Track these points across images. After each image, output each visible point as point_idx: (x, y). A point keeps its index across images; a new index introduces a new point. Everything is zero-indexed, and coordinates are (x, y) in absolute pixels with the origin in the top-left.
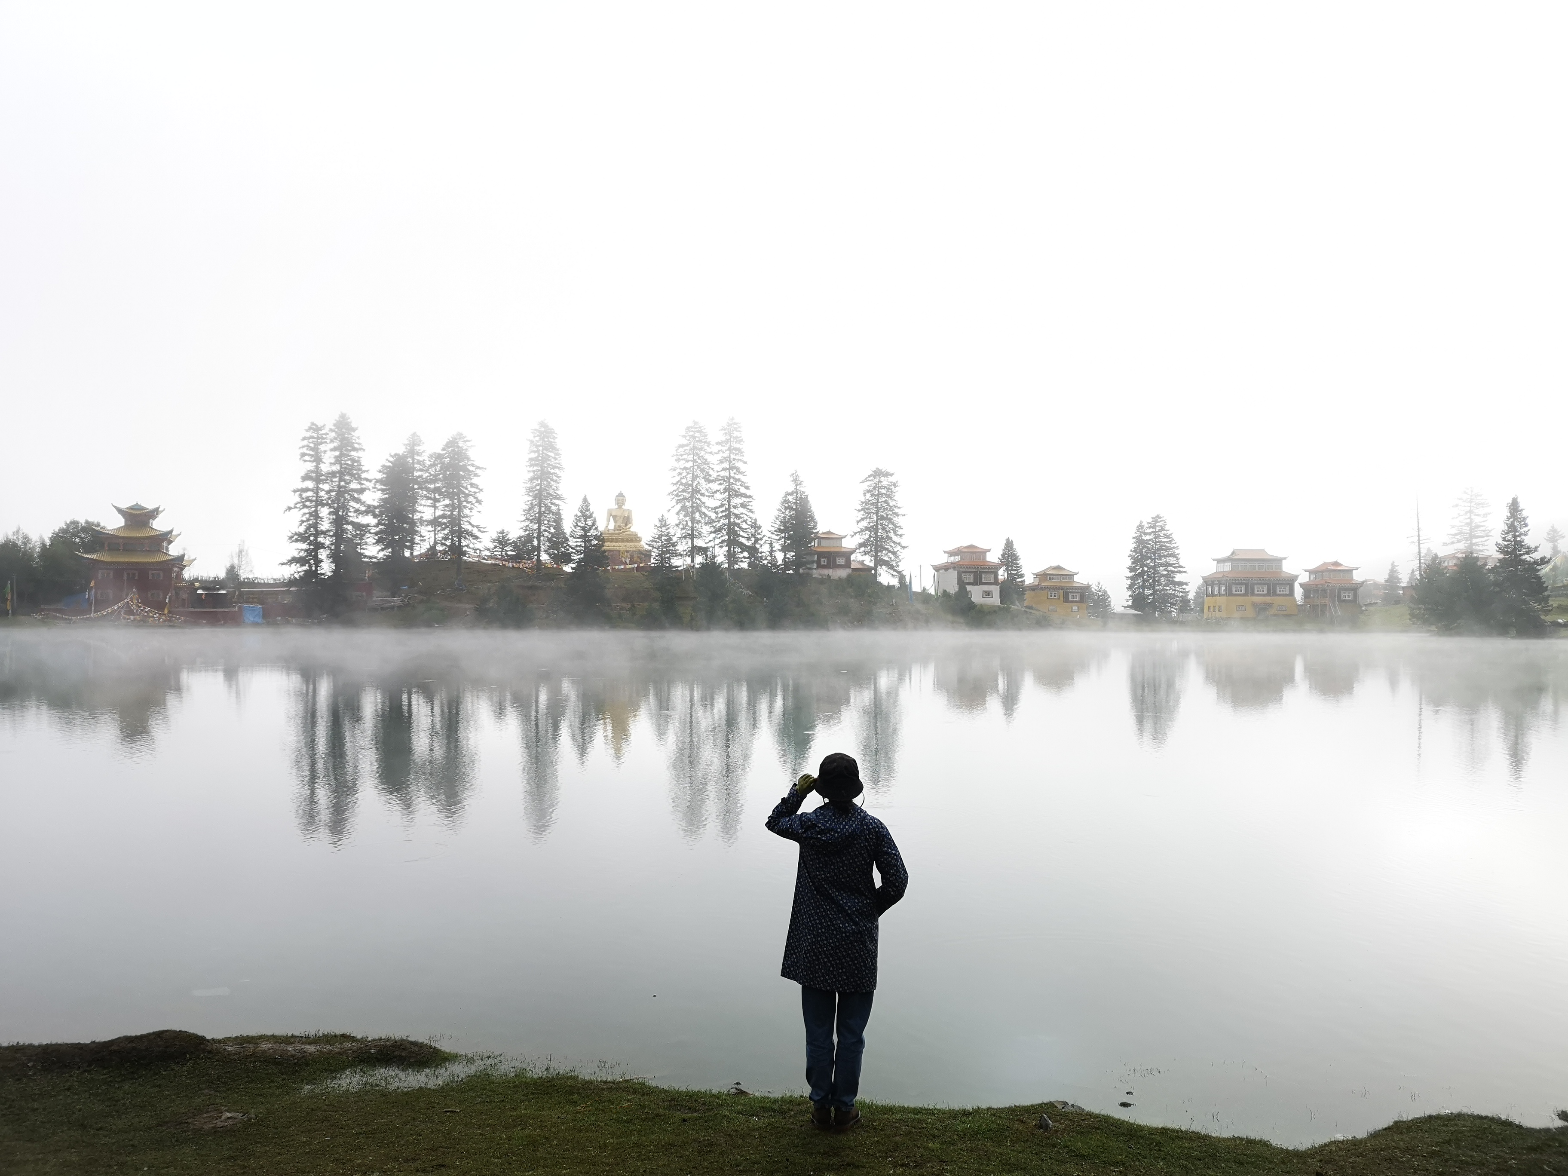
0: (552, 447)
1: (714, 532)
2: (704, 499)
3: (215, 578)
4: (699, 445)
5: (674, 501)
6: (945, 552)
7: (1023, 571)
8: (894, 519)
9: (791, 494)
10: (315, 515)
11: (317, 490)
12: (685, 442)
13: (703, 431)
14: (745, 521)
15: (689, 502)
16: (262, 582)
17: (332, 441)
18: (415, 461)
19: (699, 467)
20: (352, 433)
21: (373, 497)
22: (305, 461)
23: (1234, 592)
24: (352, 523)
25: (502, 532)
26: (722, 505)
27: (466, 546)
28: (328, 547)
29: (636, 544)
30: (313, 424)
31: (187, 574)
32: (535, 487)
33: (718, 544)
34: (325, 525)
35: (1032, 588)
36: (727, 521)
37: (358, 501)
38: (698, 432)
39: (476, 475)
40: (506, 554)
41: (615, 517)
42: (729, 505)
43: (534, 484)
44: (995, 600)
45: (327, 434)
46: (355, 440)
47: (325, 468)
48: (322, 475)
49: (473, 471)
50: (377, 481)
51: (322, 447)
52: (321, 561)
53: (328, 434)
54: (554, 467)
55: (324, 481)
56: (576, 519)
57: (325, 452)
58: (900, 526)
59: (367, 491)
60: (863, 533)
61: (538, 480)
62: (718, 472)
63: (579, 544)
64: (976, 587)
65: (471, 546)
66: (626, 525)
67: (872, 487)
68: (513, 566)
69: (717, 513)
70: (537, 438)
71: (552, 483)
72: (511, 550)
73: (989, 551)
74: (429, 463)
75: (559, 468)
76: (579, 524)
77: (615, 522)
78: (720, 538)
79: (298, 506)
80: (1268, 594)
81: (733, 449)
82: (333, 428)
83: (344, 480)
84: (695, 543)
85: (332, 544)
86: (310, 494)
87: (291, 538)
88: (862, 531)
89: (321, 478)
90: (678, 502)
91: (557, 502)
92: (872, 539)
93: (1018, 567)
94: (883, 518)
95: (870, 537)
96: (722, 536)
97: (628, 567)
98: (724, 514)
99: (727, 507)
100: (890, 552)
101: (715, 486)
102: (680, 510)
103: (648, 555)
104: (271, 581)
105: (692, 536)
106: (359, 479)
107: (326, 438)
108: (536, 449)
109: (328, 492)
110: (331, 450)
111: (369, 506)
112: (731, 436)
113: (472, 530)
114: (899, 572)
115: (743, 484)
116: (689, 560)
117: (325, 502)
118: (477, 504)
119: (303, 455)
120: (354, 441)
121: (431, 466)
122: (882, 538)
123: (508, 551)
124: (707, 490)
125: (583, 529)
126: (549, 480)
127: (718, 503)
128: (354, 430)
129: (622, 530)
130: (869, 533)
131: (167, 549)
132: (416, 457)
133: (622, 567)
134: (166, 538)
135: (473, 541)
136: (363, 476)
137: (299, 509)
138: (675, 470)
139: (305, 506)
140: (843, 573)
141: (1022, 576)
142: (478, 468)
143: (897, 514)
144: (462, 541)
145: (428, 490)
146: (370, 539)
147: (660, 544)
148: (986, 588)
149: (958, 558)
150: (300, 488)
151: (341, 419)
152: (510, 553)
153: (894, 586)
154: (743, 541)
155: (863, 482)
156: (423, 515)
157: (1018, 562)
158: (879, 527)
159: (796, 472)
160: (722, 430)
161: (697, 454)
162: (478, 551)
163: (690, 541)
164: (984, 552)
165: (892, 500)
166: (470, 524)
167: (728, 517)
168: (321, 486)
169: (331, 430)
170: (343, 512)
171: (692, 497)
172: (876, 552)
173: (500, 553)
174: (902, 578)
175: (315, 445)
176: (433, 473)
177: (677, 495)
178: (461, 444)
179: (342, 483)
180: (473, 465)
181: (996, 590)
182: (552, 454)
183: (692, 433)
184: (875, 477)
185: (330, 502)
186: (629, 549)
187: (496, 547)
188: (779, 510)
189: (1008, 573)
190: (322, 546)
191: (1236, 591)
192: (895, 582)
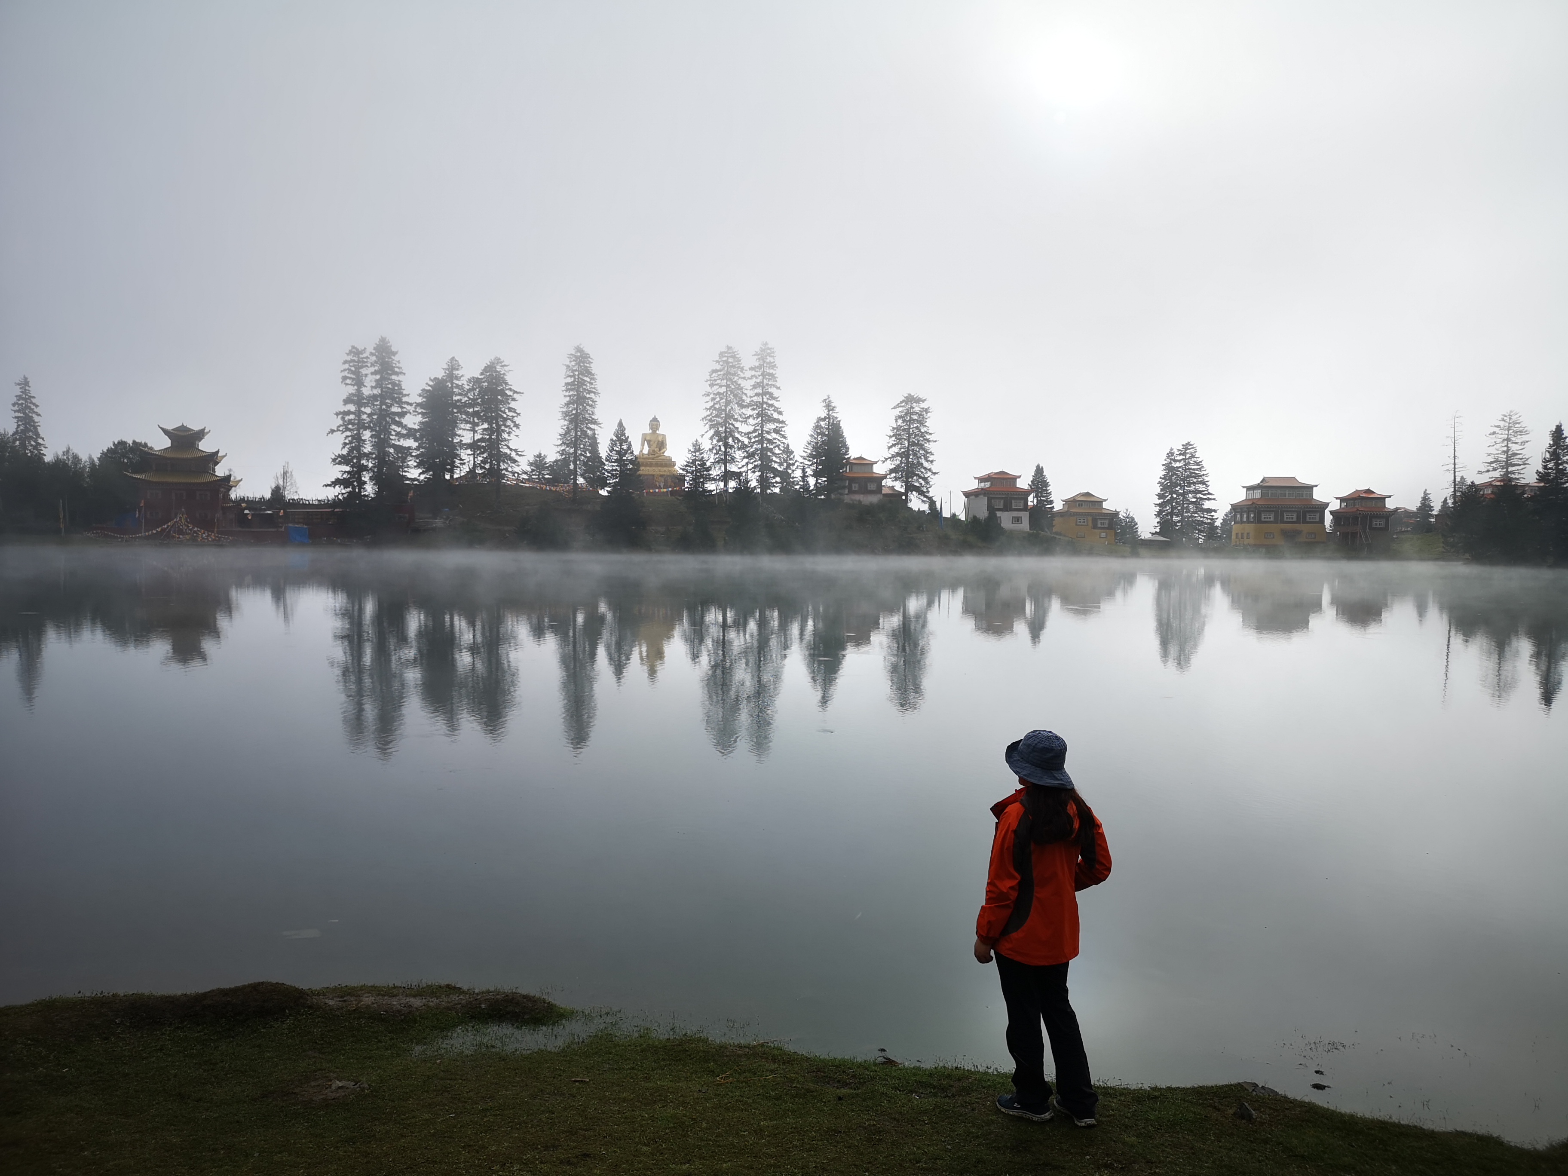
0: (589, 373)
1: (747, 457)
2: (737, 425)
3: (261, 499)
4: (732, 370)
5: (707, 426)
6: (975, 478)
7: (1053, 497)
8: (925, 445)
9: (824, 419)
10: (358, 438)
11: (358, 413)
12: (718, 367)
13: (737, 356)
14: (778, 446)
15: (722, 427)
16: (307, 503)
17: (372, 365)
18: (454, 385)
19: (732, 392)
20: (393, 357)
21: (413, 421)
22: (347, 384)
23: (1263, 520)
24: (394, 446)
25: (539, 456)
26: (755, 431)
27: (504, 469)
28: (371, 469)
29: (670, 469)
30: (353, 347)
31: (234, 494)
32: (572, 411)
33: (751, 470)
34: (368, 448)
35: (1060, 514)
36: (760, 446)
37: (399, 424)
38: (731, 357)
39: (514, 400)
40: (543, 477)
41: (649, 442)
42: (762, 431)
43: (570, 409)
44: (1025, 525)
45: (367, 358)
46: (396, 364)
47: (366, 391)
48: (364, 399)
49: (510, 396)
50: (418, 405)
51: (364, 371)
52: (365, 483)
53: (369, 358)
54: (589, 392)
55: (366, 405)
56: (612, 443)
57: (366, 375)
58: (931, 452)
59: (408, 414)
60: (895, 459)
61: (574, 405)
62: (751, 397)
63: (614, 468)
64: (1006, 513)
65: (510, 469)
66: (660, 450)
67: (904, 413)
68: (550, 489)
69: (750, 438)
70: (573, 363)
71: (588, 407)
72: (548, 474)
73: (1019, 477)
74: (468, 387)
75: (594, 393)
76: (615, 448)
77: (649, 446)
78: (752, 463)
79: (341, 428)
80: (1298, 522)
81: (766, 375)
82: (374, 351)
83: (386, 404)
84: (728, 468)
85: (374, 467)
86: (352, 417)
87: (334, 460)
88: (893, 456)
89: (363, 401)
90: (711, 427)
91: (592, 426)
92: (903, 465)
93: (1048, 493)
94: (914, 444)
95: (901, 463)
96: (755, 461)
97: (662, 490)
98: (757, 439)
99: (760, 432)
100: (920, 477)
101: (748, 412)
102: (714, 435)
103: (681, 479)
104: (316, 503)
105: (725, 462)
106: (400, 403)
107: (367, 362)
108: (572, 374)
109: (369, 415)
110: (372, 374)
111: (410, 429)
112: (764, 362)
113: (510, 454)
114: (930, 498)
115: (777, 410)
116: (722, 485)
117: (367, 425)
118: (514, 429)
119: (344, 378)
120: (394, 365)
121: (469, 390)
122: (913, 464)
123: (545, 475)
124: (740, 415)
125: (618, 452)
126: (585, 405)
127: (751, 429)
128: (394, 354)
129: (656, 455)
130: (900, 459)
131: (214, 470)
132: (455, 381)
133: (657, 490)
134: (213, 458)
135: (511, 465)
136: (404, 399)
137: (341, 432)
138: (708, 395)
139: (347, 429)
140: (874, 499)
141: (1051, 502)
142: (515, 392)
143: (928, 441)
144: (501, 464)
145: (467, 414)
146: (412, 463)
147: (694, 469)
148: (1016, 514)
149: (988, 484)
150: (342, 411)
151: (382, 343)
152: (547, 476)
153: (924, 511)
154: (776, 466)
155: (895, 408)
156: (462, 439)
157: (1048, 488)
158: (911, 452)
159: (829, 398)
160: (755, 355)
161: (731, 380)
162: (516, 475)
163: (723, 466)
164: (1014, 479)
165: (923, 426)
166: (508, 447)
167: (761, 442)
168: (363, 409)
169: (371, 354)
170: (384, 436)
171: (725, 422)
172: (907, 478)
173: (537, 477)
174: (932, 503)
175: (356, 368)
176: (472, 397)
177: (710, 420)
178: (498, 368)
179: (384, 407)
180: (510, 389)
181: (1025, 516)
182: (588, 380)
183: (725, 359)
184: (907, 403)
185: (372, 425)
186: (663, 473)
187: (533, 471)
188: (812, 436)
189: (1037, 499)
190: (365, 468)
191: (1265, 518)
192: (925, 507)
